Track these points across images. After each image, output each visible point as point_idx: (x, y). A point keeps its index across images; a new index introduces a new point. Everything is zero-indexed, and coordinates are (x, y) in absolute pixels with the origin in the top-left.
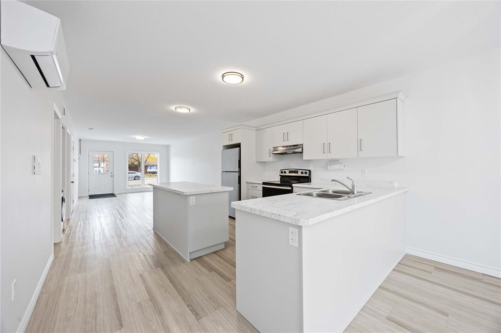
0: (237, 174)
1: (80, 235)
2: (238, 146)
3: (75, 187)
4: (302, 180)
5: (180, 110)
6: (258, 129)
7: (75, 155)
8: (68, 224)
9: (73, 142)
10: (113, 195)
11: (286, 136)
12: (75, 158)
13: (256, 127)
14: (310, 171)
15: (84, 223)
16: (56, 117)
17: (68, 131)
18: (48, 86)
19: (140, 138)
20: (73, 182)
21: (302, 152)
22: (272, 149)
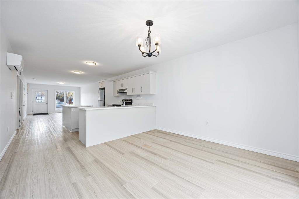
0: (103, 101)
1: (28, 127)
2: (104, 89)
3: (25, 108)
4: (128, 103)
5: (75, 73)
6: (114, 81)
7: (25, 92)
8: (21, 124)
9: (24, 86)
10: (47, 114)
11: (122, 85)
12: (25, 94)
13: (113, 81)
14: (132, 100)
15: (30, 124)
16: (18, 76)
17: (22, 81)
18: (17, 70)
19: (62, 83)
20: (24, 105)
21: (127, 92)
22: (118, 90)
